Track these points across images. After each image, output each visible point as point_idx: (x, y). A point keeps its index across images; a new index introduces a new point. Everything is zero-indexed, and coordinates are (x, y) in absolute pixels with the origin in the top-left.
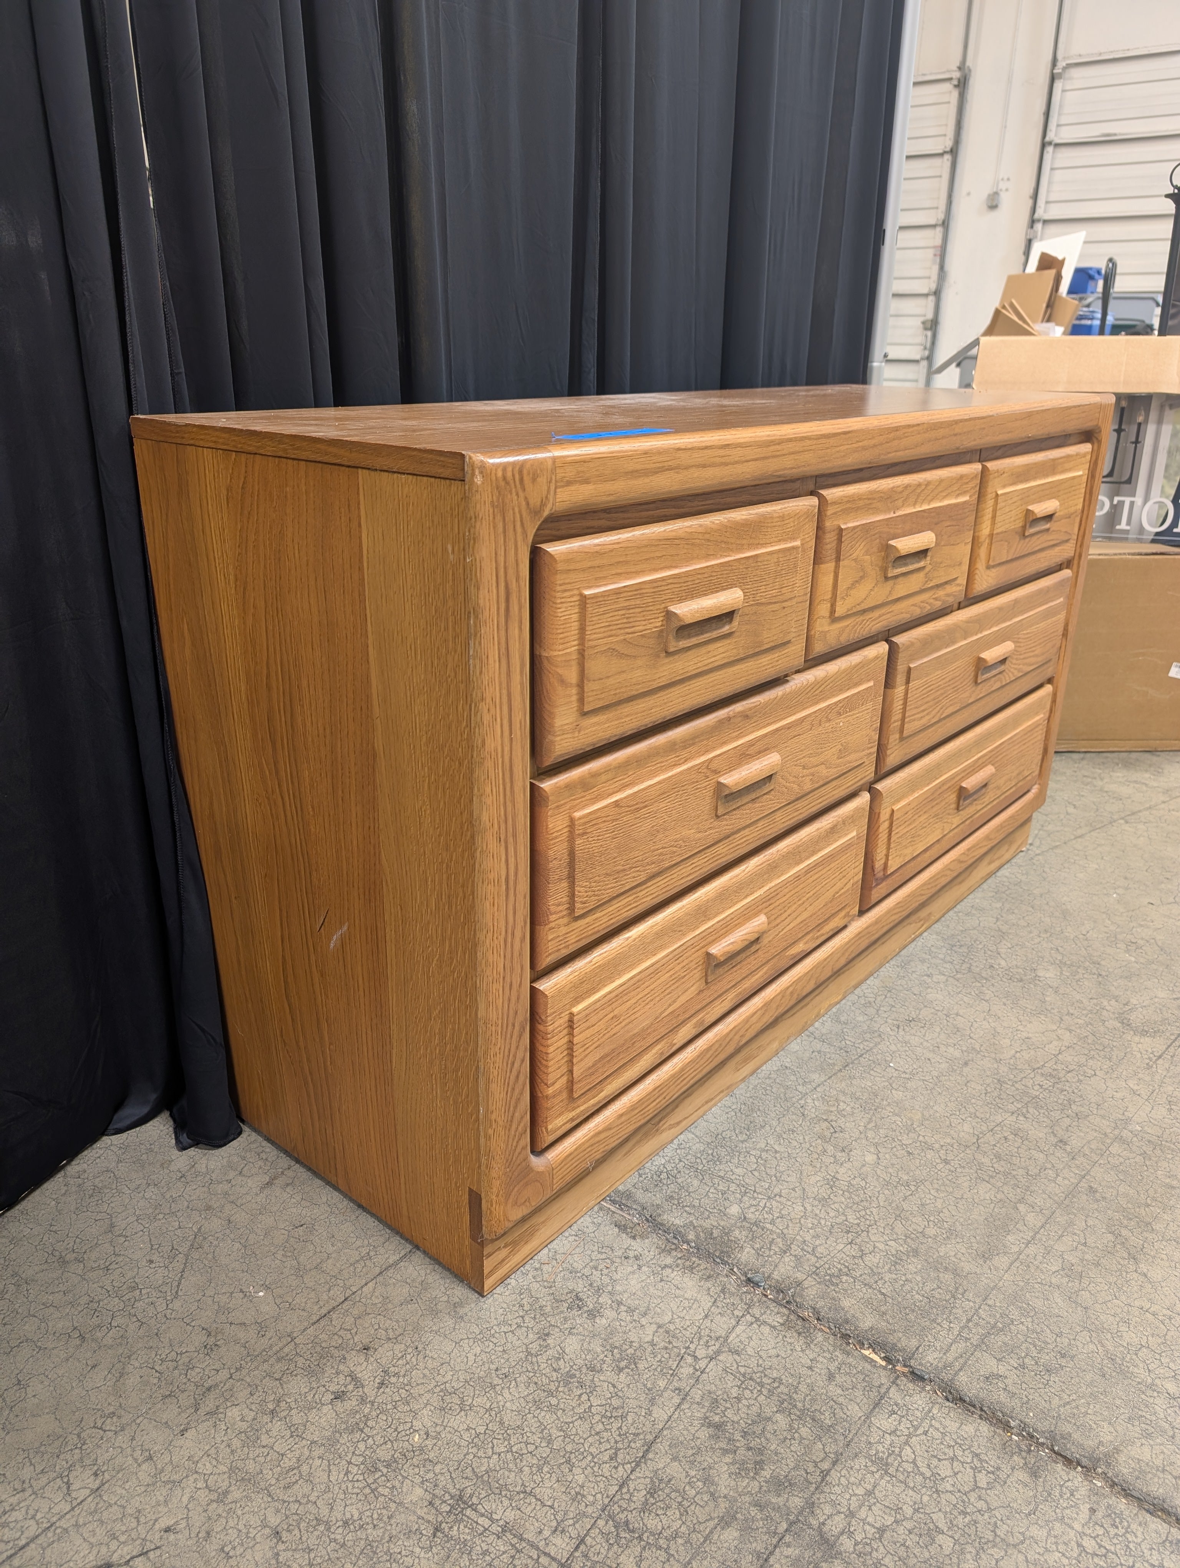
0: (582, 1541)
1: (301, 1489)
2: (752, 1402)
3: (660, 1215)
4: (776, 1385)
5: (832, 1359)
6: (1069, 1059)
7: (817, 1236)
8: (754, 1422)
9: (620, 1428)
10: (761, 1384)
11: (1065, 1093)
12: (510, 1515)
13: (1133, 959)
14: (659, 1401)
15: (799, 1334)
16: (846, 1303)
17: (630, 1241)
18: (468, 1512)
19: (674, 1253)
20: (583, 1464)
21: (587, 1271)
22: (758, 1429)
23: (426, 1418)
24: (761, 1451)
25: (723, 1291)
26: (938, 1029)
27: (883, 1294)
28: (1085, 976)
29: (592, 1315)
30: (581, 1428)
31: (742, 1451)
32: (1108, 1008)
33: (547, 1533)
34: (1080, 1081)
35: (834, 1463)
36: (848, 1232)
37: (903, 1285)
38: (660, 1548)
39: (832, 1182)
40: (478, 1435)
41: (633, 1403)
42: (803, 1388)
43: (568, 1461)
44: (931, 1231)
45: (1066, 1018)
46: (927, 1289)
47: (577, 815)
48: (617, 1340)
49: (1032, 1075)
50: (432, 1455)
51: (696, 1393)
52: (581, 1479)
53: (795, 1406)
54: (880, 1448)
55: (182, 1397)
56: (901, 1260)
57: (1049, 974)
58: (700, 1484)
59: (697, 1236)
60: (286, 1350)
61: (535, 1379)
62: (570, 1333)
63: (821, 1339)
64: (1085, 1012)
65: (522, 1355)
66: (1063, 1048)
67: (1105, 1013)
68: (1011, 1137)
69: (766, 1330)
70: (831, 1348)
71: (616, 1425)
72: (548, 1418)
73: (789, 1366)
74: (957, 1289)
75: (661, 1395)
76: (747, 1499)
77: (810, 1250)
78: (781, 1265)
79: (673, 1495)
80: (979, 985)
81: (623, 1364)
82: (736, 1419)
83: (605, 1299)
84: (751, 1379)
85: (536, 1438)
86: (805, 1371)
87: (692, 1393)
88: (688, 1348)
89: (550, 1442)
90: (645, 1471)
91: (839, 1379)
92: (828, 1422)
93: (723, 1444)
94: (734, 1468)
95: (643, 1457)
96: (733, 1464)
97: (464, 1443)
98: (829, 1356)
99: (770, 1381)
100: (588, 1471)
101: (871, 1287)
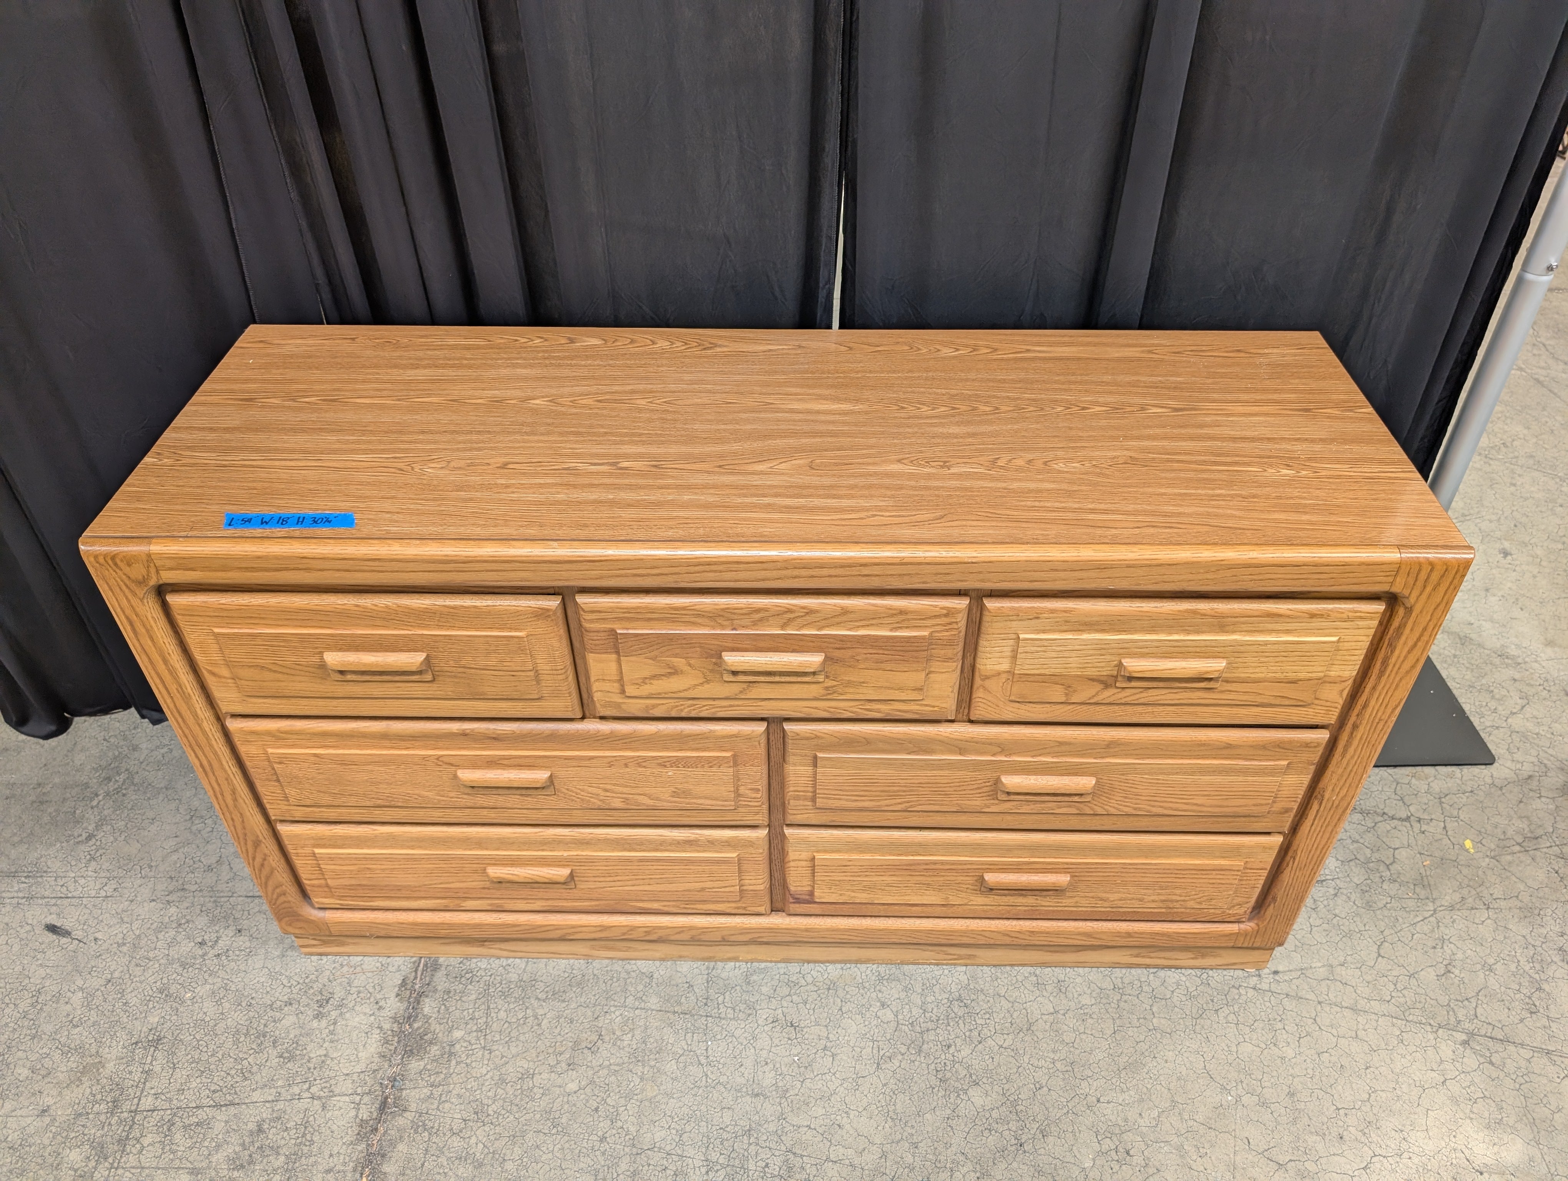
0: (153, 1111)
1: (138, 971)
2: (288, 1138)
3: (427, 996)
4: (308, 1143)
5: (345, 1164)
7: (459, 1096)
8: (272, 1148)
9: (237, 1082)
10: (304, 1135)
12: (158, 1069)
14: (266, 1090)
15: (358, 1134)
16: (401, 1147)
17: (393, 995)
18: (152, 1049)
19: (395, 1025)
20: (204, 1080)
21: (353, 990)
22: (267, 1152)
23: (202, 990)
24: (251, 1162)
25: (374, 1071)
27: (423, 1165)
29: (318, 1016)
30: (229, 1063)
31: (247, 1153)
33: (153, 1092)
36: (476, 1113)
37: (439, 1173)
38: (163, 1149)
39: (527, 1076)
40: (203, 1020)
41: (258, 1077)
42: (313, 1159)
43: (203, 1072)
48: (303, 1040)
50: (181, 1009)
51: (280, 1105)
52: (194, 1084)
53: (295, 1163)
55: (174, 883)
56: (466, 1160)
58: (214, 1144)
59: (419, 1028)
60: (223, 899)
61: (254, 1020)
62: (297, 1014)
63: (360, 1148)
65: (269, 1003)
69: (353, 1113)
70: (354, 1159)
71: (238, 1079)
72: (229, 1044)
73: (327, 1143)
75: (270, 1088)
76: (213, 1174)
77: (443, 1099)
78: (417, 1090)
79: (201, 1136)
81: (286, 1055)
82: (270, 1136)
83: (334, 1014)
84: (306, 1127)
85: (212, 1047)
86: (327, 1154)
87: (279, 1103)
88: (315, 1080)
89: (212, 1055)
90: (211, 1112)
93: (247, 1140)
94: (232, 1156)
95: (221, 1106)
96: (236, 1153)
97: (195, 1018)
98: (347, 1161)
99: (309, 1138)
100: (200, 1085)
101: (425, 1154)
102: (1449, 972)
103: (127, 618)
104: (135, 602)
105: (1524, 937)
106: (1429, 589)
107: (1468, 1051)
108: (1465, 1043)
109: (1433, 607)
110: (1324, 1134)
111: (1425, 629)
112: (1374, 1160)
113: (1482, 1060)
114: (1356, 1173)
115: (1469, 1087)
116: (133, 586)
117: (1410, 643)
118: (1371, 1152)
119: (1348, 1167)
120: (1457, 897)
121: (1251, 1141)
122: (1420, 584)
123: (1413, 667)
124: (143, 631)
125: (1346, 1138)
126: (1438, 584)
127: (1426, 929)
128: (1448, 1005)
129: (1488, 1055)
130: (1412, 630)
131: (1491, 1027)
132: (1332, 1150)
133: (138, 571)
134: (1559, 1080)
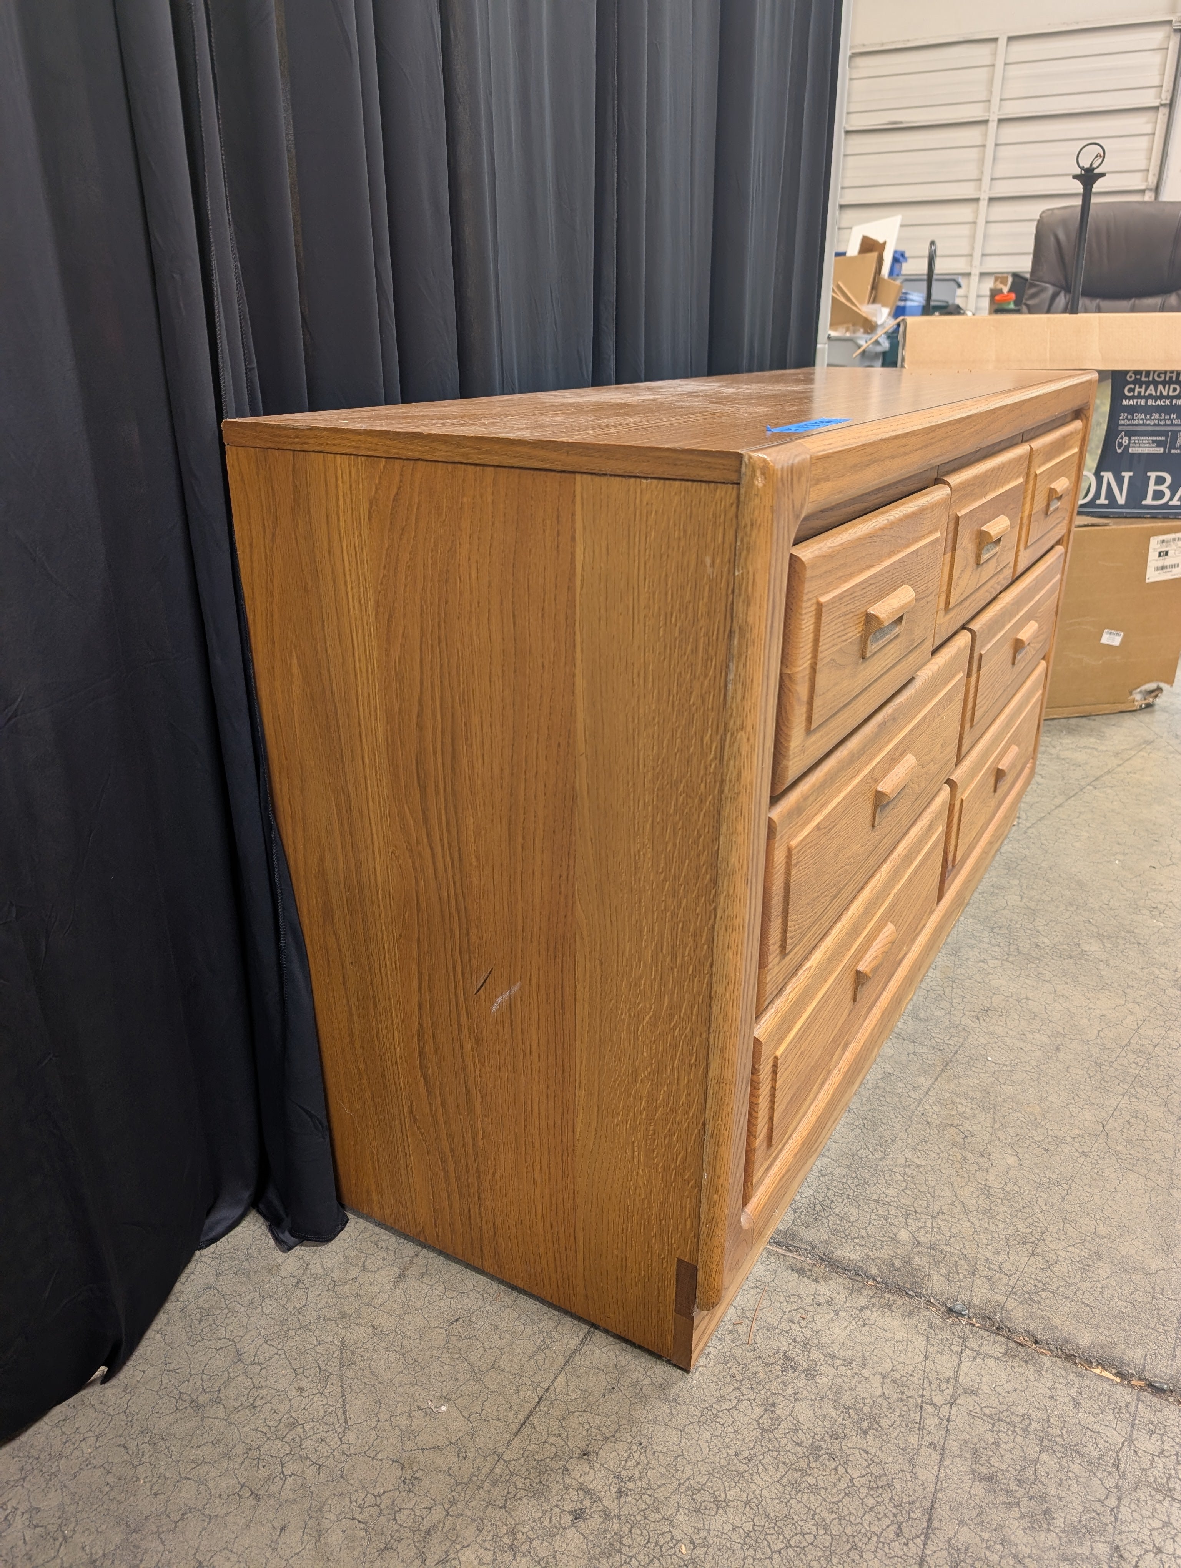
2: (1012, 1445)
3: (833, 1252)
4: (1027, 1422)
5: (1069, 1385)
6: (1150, 1032)
7: (997, 1252)
8: (1023, 1468)
9: (892, 1498)
10: (1011, 1423)
11: (1161, 1068)
13: (1162, 924)
14: (919, 1460)
15: (1026, 1361)
16: (1056, 1321)
17: (814, 1285)
19: (865, 1292)
20: (872, 1546)
21: (784, 1326)
22: (1029, 1473)
23: (684, 1525)
24: (1043, 1498)
25: (931, 1326)
26: (1016, 1017)
27: (1087, 1305)
28: (1127, 946)
29: (811, 1373)
30: (851, 1505)
31: (1024, 1502)
32: (1162, 976)
34: (1169, 1054)
35: (1119, 1499)
36: (1025, 1243)
37: (1102, 1293)
39: (986, 1190)
40: (748, 1535)
41: (892, 1468)
42: (1054, 1421)
43: (854, 1547)
44: (1103, 1231)
45: (1128, 991)
46: (1126, 1293)
47: (793, 843)
48: (847, 1399)
49: (1124, 1054)
51: (953, 1446)
53: (1055, 1442)
54: (1156, 1473)
55: (401, 1547)
56: (1088, 1266)
57: (1093, 947)
58: (998, 1547)
59: (880, 1269)
60: (498, 1470)
61: (781, 1458)
62: (796, 1400)
63: (1048, 1364)
64: (1143, 983)
65: (757, 1433)
66: (1140, 1022)
67: (1160, 982)
68: (1133, 1120)
69: (991, 1362)
70: (1063, 1373)
71: (887, 1496)
72: (814, 1501)
73: (1030, 1399)
74: (1154, 1288)
75: (917, 1454)
77: (997, 1268)
78: (976, 1289)
80: (1034, 966)
81: (865, 1425)
82: (1004, 1467)
83: (815, 1355)
84: (1000, 1420)
85: (809, 1526)
86: (1048, 1402)
87: (948, 1445)
88: (922, 1396)
89: (826, 1528)
90: (936, 1544)
91: (1085, 1405)
92: (1095, 1454)
93: (1003, 1498)
94: (1025, 1523)
95: (928, 1527)
96: (1023, 1516)
97: (736, 1546)
98: (1065, 1381)
99: (1019, 1419)
100: (880, 1554)
101: (1072, 1300)
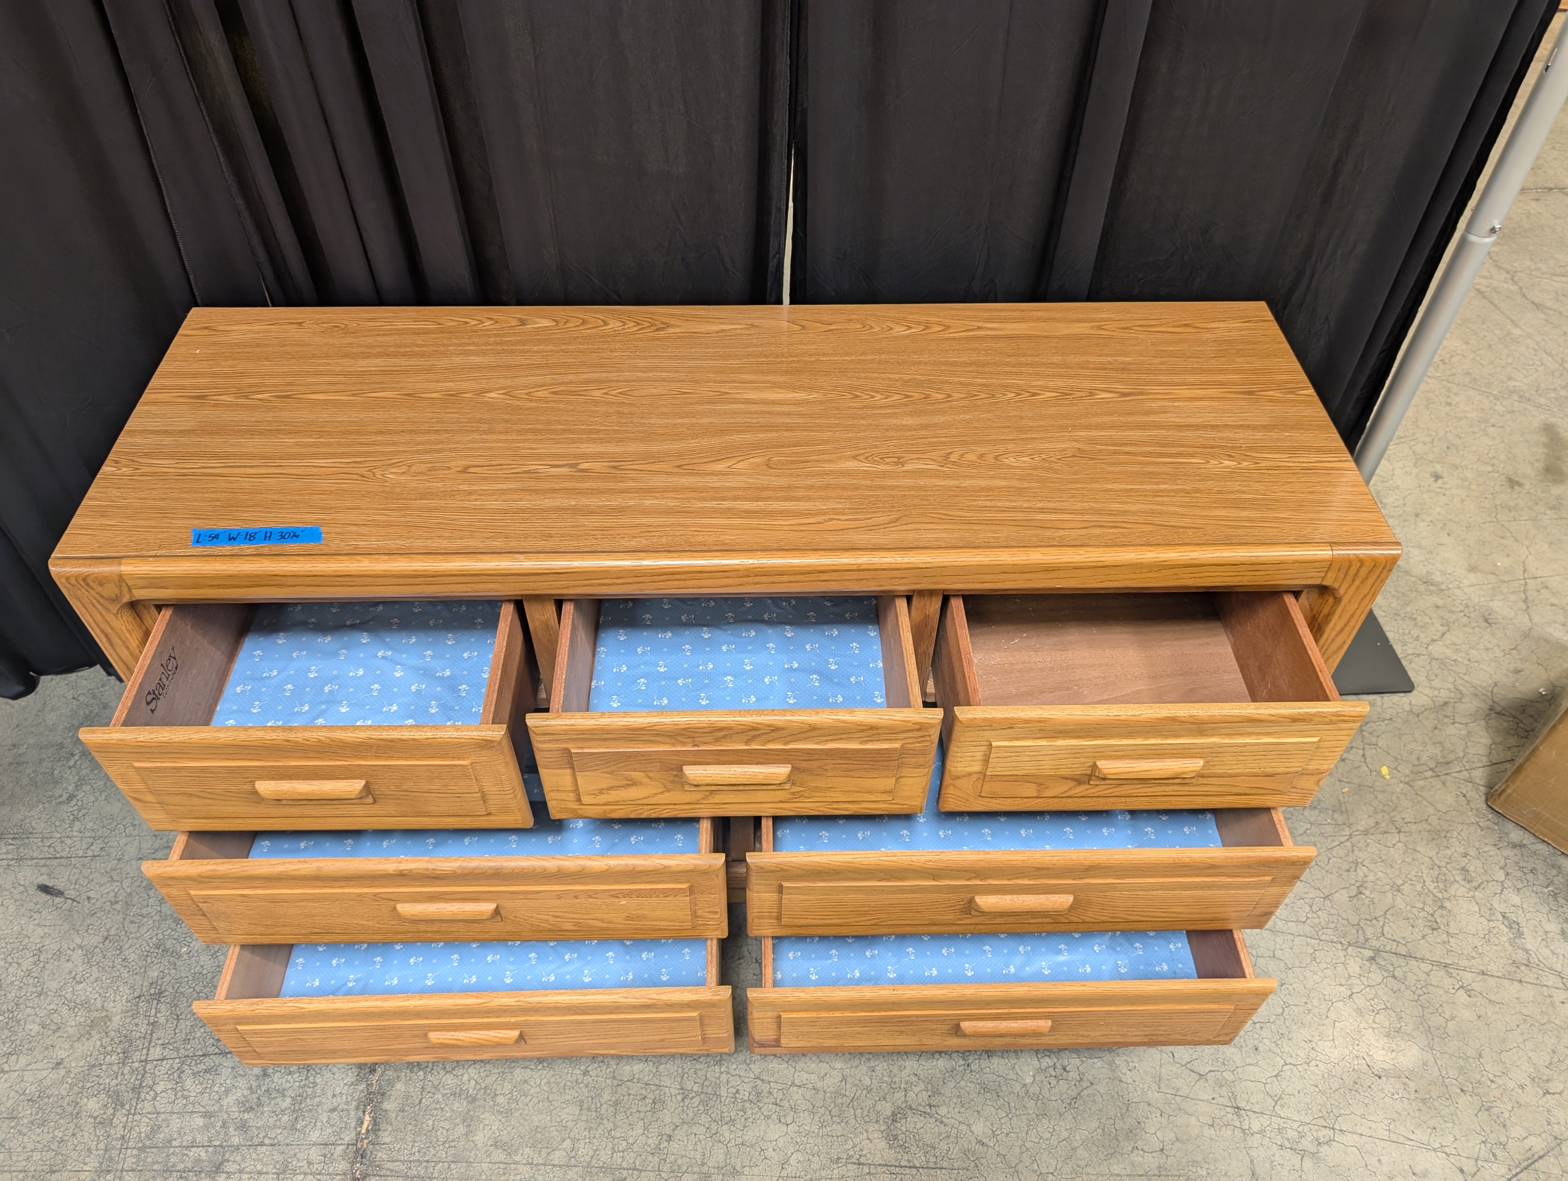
0: (163, 1060)
1: (133, 928)
2: (292, 1081)
4: (311, 1085)
5: (347, 1103)
12: (162, 1020)
15: (358, 1075)
16: (399, 1086)
18: (155, 1002)
22: (274, 1095)
24: (260, 1104)
27: (420, 1102)
31: (255, 1096)
33: (160, 1042)
34: (768, 1117)
35: (271, 1145)
37: (436, 1109)
38: (175, 1095)
40: (201, 973)
42: (317, 1100)
46: (442, 1124)
50: (179, 963)
52: (199, 1034)
53: (301, 1104)
54: (294, 1163)
56: (460, 1096)
58: (223, 1089)
63: (360, 1088)
68: (649, 1101)
70: (356, 1098)
73: (329, 1084)
74: (453, 1141)
76: (225, 1116)
79: (210, 1082)
82: (275, 1080)
86: (330, 1095)
90: (217, 1059)
91: (334, 1115)
92: (298, 1127)
93: (254, 1084)
94: (241, 1099)
95: (227, 1053)
96: (245, 1097)
97: (192, 971)
98: (349, 1100)
99: (312, 1081)
100: (205, 1035)
101: (422, 1092)
102: (1361, 893)
103: (102, 631)
104: (109, 617)
105: (1430, 858)
106: (1357, 583)
107: (1374, 967)
108: (1372, 959)
109: (1361, 597)
110: (1241, 1046)
111: (1352, 616)
112: (1285, 1068)
113: (1386, 974)
114: (1268, 1081)
115: (1373, 999)
116: (106, 603)
117: (1338, 628)
118: (1282, 1061)
119: (1262, 1075)
120: (1371, 822)
121: (1175, 1054)
122: (1349, 578)
123: (1340, 648)
124: (119, 642)
125: (1261, 1049)
126: (1367, 578)
127: (1341, 852)
128: (1358, 924)
129: (1392, 969)
130: (1340, 617)
131: (1396, 944)
132: (1248, 1061)
133: (110, 590)
134: (1453, 991)
